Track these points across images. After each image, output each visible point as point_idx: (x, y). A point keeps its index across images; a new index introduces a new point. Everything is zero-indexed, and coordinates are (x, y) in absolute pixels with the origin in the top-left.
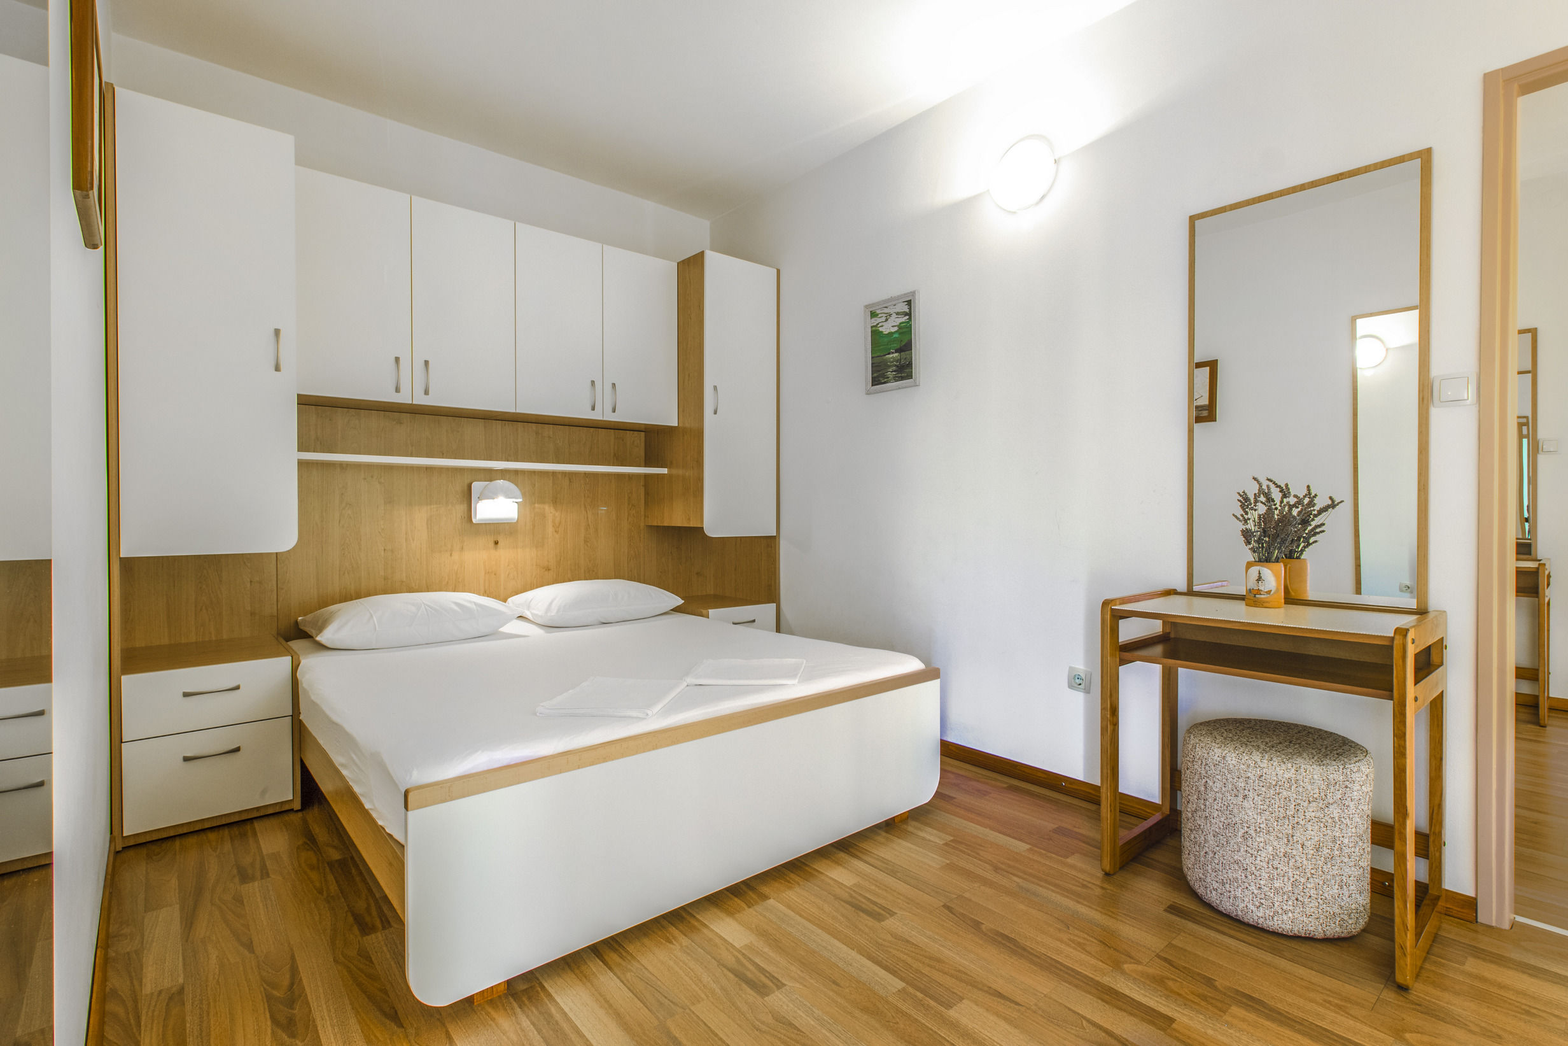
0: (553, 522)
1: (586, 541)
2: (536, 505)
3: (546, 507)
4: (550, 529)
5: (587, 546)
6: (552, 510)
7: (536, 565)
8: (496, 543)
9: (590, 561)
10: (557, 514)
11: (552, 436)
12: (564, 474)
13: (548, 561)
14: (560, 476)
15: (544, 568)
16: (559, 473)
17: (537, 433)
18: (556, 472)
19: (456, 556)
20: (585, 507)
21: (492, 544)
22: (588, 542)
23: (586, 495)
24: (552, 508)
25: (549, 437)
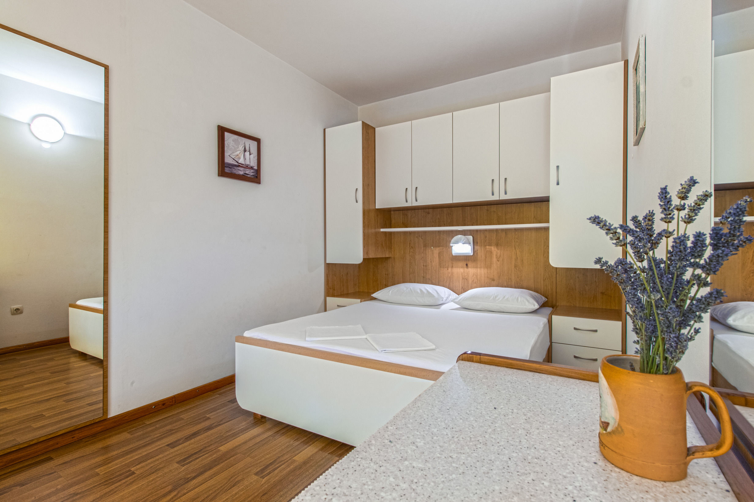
0: (496, 255)
1: (515, 266)
2: (487, 247)
3: (493, 248)
4: (495, 259)
5: (517, 269)
6: (496, 249)
7: (487, 277)
8: (467, 265)
9: (518, 278)
10: (499, 251)
11: (495, 211)
12: (502, 230)
13: (493, 276)
14: (500, 232)
15: (491, 279)
16: (500, 230)
17: (487, 210)
18: (498, 230)
19: (450, 269)
20: (515, 248)
21: (465, 266)
22: (517, 267)
23: (516, 241)
24: (496, 248)
25: (494, 212)
